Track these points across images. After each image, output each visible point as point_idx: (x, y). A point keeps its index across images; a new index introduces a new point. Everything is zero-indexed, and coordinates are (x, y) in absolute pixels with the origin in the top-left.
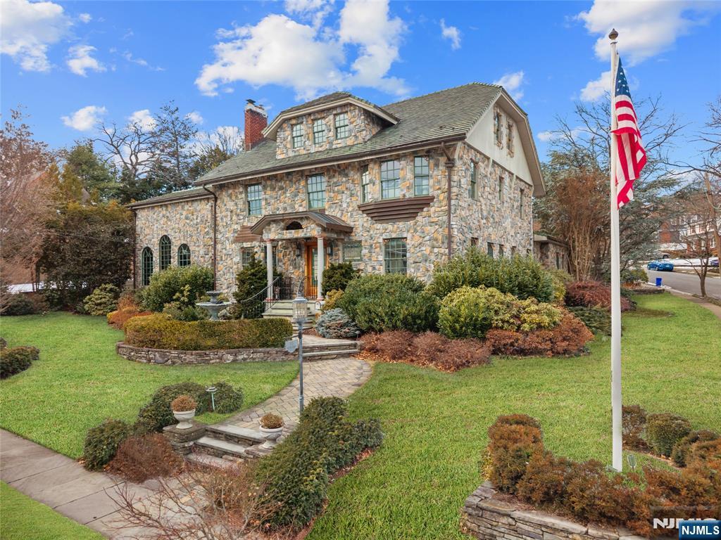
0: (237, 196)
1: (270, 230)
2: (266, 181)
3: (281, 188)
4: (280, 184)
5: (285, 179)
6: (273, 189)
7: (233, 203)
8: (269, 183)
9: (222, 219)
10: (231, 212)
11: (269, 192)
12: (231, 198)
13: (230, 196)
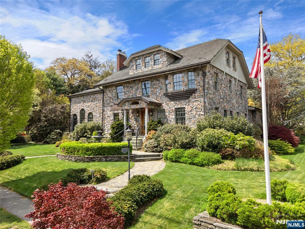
0: (112, 91)
1: (125, 105)
2: (125, 84)
3: (131, 87)
4: (130, 85)
5: (133, 83)
6: (128, 87)
7: (111, 94)
8: (126, 85)
9: (106, 101)
10: (110, 98)
11: (126, 89)
12: (110, 92)
13: (110, 91)
